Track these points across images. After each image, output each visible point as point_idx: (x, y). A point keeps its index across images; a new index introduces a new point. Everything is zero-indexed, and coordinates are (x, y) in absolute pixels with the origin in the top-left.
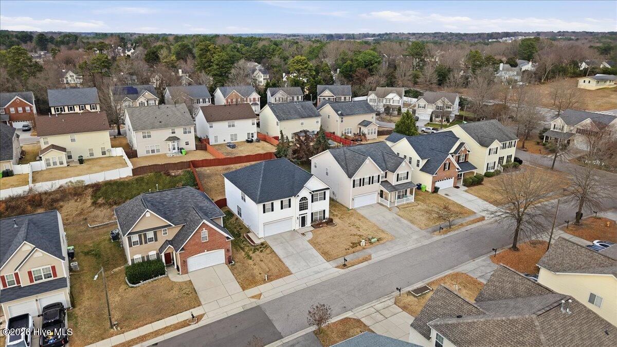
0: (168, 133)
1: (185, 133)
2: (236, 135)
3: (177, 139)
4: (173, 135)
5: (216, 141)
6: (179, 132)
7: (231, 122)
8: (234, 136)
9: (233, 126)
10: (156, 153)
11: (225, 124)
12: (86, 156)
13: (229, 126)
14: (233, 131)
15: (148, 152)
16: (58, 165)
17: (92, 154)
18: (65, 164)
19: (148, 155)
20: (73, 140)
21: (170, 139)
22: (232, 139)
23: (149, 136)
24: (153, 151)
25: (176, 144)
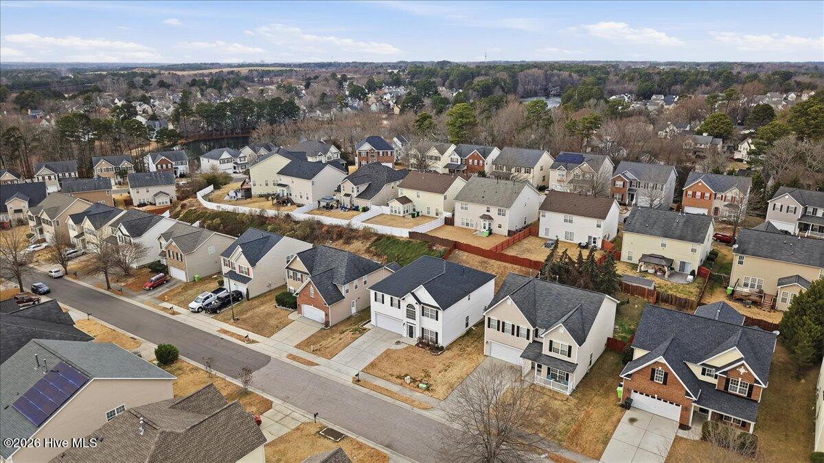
0: (482, 210)
1: (499, 214)
2: (572, 234)
3: (490, 218)
4: (488, 213)
5: (547, 233)
6: (494, 212)
7: (569, 217)
8: (569, 235)
9: (571, 221)
10: (469, 227)
11: (561, 217)
12: (425, 213)
13: (565, 221)
14: (569, 227)
15: (463, 224)
16: (397, 214)
17: (429, 213)
18: (402, 214)
19: (463, 226)
20: (418, 196)
21: (485, 217)
22: (566, 237)
23: (466, 209)
24: (467, 224)
25: (487, 223)
